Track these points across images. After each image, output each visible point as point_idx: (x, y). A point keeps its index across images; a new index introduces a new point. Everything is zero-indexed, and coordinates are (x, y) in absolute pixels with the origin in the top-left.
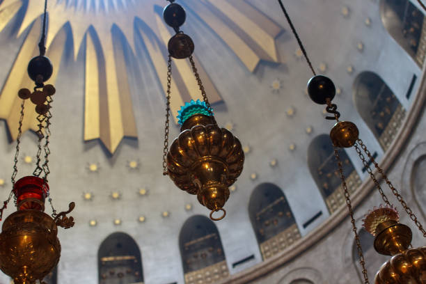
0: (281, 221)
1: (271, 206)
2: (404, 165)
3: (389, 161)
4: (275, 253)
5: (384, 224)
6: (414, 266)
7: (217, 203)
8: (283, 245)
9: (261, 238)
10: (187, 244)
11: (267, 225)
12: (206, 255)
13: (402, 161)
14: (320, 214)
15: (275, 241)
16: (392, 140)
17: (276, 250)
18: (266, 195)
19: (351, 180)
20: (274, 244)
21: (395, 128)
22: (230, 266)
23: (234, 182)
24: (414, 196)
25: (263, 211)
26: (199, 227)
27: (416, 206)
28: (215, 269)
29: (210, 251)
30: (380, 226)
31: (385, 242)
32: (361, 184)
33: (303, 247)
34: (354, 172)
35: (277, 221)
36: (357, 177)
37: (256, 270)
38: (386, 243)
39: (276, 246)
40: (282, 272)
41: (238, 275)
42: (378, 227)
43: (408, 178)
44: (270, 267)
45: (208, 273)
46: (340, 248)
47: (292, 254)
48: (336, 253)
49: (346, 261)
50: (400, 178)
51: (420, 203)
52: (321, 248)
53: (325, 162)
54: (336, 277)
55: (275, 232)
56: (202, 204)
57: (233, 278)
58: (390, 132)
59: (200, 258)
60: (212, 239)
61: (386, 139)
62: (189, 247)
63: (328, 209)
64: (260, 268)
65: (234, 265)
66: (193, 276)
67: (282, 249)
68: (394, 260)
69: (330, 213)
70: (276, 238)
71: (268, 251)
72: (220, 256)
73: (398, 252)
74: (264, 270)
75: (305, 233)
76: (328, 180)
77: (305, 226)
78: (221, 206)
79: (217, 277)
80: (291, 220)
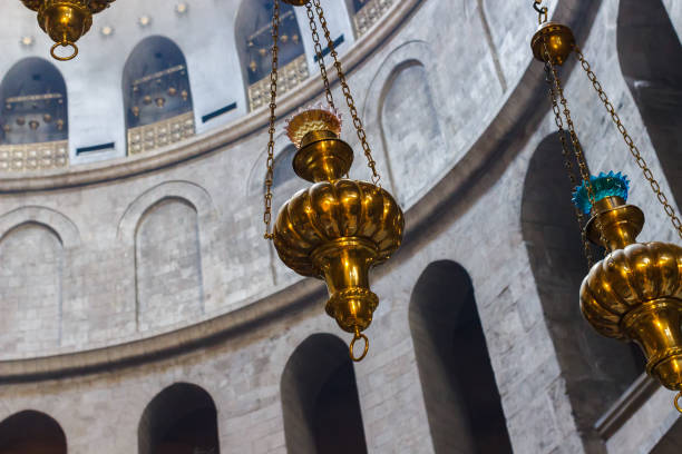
0: (169, 103)
1: (160, 74)
2: (378, 67)
3: (358, 54)
4: (148, 148)
5: (317, 135)
6: (342, 205)
7: (68, 32)
8: (164, 140)
9: (132, 120)
10: (11, 100)
11: (146, 103)
12: (38, 124)
13: (378, 59)
14: (233, 106)
15: (152, 130)
16: (372, 24)
17: (151, 144)
18: (158, 55)
19: (294, 68)
20: (151, 134)
21: (381, 8)
22: (72, 151)
23: (103, 9)
24: (379, 118)
25: (146, 79)
26: (36, 77)
27: (378, 131)
28: (47, 149)
29: (45, 120)
30: (310, 135)
31: (310, 160)
32: (308, 77)
33: (195, 149)
34: (302, 57)
35: (164, 100)
36: (304, 65)
37: (112, 167)
38: (311, 163)
39: (152, 139)
40: (152, 180)
41: (82, 168)
42: (306, 135)
43: (378, 87)
44: (135, 168)
45: (34, 154)
46: (250, 166)
47: (175, 156)
48: (242, 171)
49: (253, 187)
50: (367, 84)
51: (385, 129)
52: (221, 158)
53: (262, 29)
54: (232, 207)
55: (156, 117)
56: (44, 29)
57: (73, 171)
58: (373, 11)
59: (26, 126)
60: (55, 101)
61: (363, 20)
62: (13, 104)
63: (248, 103)
64: (119, 166)
65: (80, 151)
66: (8, 152)
67: (161, 145)
68: (316, 190)
69: (249, 110)
70: (155, 126)
71: (139, 142)
72: (60, 131)
73: (326, 179)
74: (124, 170)
75: (204, 130)
76: (259, 59)
77: (205, 119)
78: (72, 40)
79: (48, 162)
80: (186, 105)
